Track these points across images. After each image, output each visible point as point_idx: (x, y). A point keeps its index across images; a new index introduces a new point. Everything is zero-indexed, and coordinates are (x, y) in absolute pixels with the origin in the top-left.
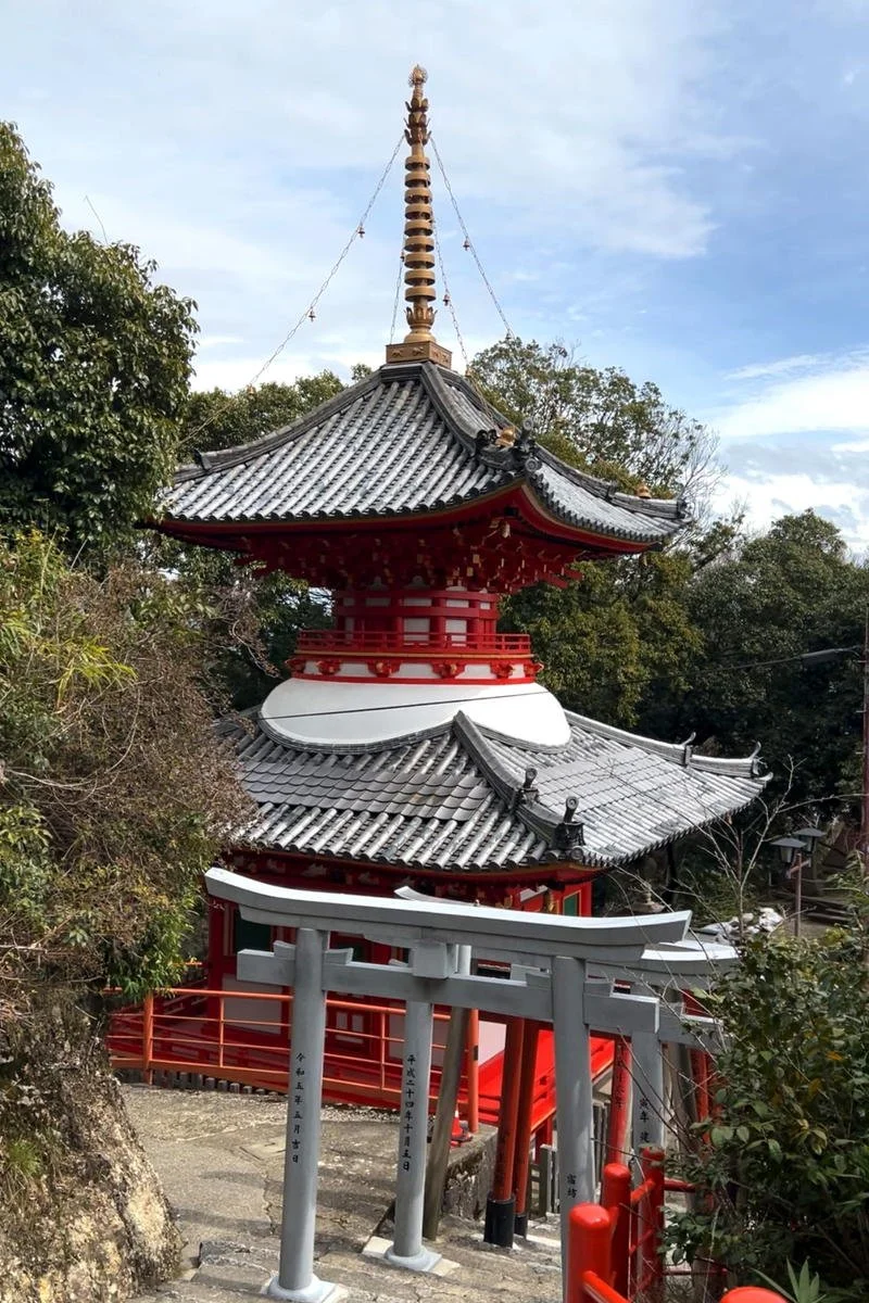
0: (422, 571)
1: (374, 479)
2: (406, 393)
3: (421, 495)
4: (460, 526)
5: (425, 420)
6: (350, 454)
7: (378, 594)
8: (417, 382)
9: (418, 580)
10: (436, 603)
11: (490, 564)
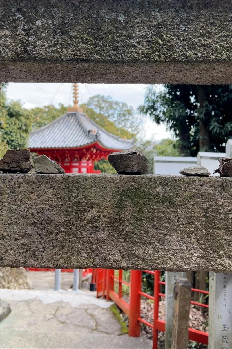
0: (77, 158)
1: (66, 139)
2: (73, 119)
3: (76, 143)
4: (85, 149)
5: (77, 125)
6: (61, 133)
7: (67, 163)
8: (75, 116)
9: (76, 160)
10: (80, 164)
11: (91, 157)
